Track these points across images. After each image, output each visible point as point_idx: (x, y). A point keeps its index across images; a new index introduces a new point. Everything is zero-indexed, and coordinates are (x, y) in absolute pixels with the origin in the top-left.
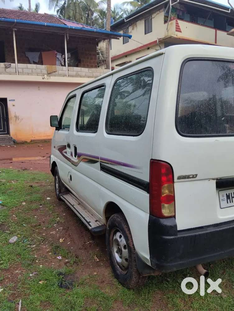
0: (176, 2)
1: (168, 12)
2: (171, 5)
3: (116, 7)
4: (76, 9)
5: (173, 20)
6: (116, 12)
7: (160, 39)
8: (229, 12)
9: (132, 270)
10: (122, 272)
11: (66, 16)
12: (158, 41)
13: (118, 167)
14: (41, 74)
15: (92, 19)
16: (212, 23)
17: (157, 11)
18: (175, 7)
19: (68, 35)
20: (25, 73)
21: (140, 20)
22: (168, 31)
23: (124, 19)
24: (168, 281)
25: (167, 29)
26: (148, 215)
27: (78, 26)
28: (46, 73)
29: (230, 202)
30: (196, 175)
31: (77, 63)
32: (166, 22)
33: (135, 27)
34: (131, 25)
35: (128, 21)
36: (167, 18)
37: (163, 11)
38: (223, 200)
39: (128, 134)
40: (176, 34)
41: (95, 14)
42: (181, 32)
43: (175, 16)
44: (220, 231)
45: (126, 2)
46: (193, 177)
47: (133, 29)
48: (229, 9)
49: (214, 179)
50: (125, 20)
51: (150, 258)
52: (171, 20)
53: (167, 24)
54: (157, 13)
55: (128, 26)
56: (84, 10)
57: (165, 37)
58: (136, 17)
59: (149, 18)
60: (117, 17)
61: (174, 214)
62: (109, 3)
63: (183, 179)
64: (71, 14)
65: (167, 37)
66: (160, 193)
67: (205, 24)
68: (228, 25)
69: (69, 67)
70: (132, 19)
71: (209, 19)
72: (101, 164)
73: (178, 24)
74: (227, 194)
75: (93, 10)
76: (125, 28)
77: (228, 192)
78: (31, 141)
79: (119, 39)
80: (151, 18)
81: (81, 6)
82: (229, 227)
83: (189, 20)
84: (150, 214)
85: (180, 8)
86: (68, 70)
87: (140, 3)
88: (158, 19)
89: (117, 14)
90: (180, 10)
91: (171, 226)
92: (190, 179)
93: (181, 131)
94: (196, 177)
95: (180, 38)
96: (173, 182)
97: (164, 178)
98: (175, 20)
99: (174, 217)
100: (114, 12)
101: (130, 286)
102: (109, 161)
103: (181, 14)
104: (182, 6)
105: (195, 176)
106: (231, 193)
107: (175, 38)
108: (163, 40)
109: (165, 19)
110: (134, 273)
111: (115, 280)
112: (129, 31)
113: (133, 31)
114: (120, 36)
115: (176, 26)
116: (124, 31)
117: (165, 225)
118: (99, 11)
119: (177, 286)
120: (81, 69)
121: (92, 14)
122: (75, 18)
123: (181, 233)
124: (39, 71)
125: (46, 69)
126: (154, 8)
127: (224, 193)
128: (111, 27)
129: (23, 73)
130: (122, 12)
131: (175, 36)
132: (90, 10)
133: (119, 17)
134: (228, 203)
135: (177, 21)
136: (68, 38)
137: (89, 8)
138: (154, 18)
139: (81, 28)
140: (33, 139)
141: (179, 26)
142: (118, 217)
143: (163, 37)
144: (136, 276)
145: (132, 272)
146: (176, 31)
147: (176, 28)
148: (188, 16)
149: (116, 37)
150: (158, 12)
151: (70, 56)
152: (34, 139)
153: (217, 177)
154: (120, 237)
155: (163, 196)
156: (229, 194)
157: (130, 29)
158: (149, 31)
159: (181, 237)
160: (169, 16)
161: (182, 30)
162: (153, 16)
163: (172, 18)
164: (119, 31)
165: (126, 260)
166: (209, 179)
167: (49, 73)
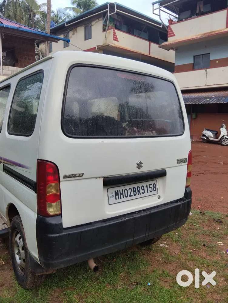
0: (114, 13)
1: (106, 21)
2: (109, 15)
3: (59, 11)
4: (17, 9)
5: (111, 29)
6: (59, 16)
7: (99, 46)
8: (162, 27)
9: (28, 270)
10: (21, 273)
11: (6, 15)
12: (97, 48)
13: (15, 167)
15: (34, 20)
16: (146, 35)
17: (96, 19)
18: (113, 17)
19: (3, 33)
21: (81, 26)
22: (106, 39)
23: (64, 24)
24: (68, 279)
25: (105, 37)
26: (37, 214)
27: (15, 25)
29: (119, 199)
30: (83, 174)
31: (13, 63)
32: (104, 30)
33: (75, 32)
34: (72, 30)
35: (68, 26)
36: (105, 27)
37: (102, 20)
38: (111, 197)
39: (19, 134)
40: (113, 43)
41: (38, 16)
42: (117, 41)
43: (112, 26)
44: (107, 226)
45: (69, 8)
46: (79, 176)
47: (73, 34)
48: (161, 24)
49: (101, 178)
50: (66, 24)
51: (39, 257)
52: (109, 29)
53: (105, 32)
54: (96, 21)
55: (68, 31)
56: (25, 11)
57: (103, 45)
58: (76, 23)
59: (89, 25)
60: (60, 21)
61: (59, 212)
62: (49, 6)
63: (68, 178)
64: (11, 14)
65: (104, 45)
66: (45, 192)
67: (140, 36)
68: (161, 38)
69: (4, 66)
70: (73, 24)
71: (143, 31)
72: (3, 165)
73: (115, 33)
74: (115, 191)
75: (35, 11)
76: (66, 33)
77: (117, 189)
79: (57, 42)
80: (90, 25)
81: (22, 6)
82: (116, 222)
83: (126, 31)
84: (38, 214)
85: (117, 19)
86: (3, 69)
87: (82, 10)
88: (97, 27)
89: (60, 18)
90: (118, 21)
91: (56, 224)
92: (76, 178)
93: (67, 132)
94: (83, 175)
95: (117, 47)
96: (59, 181)
97: (50, 178)
98: (112, 30)
99: (61, 215)
100: (57, 16)
101: (27, 286)
102: (9, 162)
103: (118, 24)
104: (119, 17)
105: (81, 175)
106: (120, 190)
107: (112, 46)
108: (102, 47)
109: (103, 27)
110: (29, 273)
111: (16, 282)
112: (70, 36)
113: (73, 36)
114: (59, 40)
115: (114, 35)
116: (64, 35)
117: (50, 224)
118: (41, 13)
119: (76, 283)
120: (17, 69)
121: (34, 16)
122: (15, 18)
123: (67, 230)
126: (93, 16)
127: (112, 191)
128: (51, 30)
130: (65, 17)
131: (113, 45)
132: (32, 11)
133: (62, 21)
134: (116, 199)
135: (114, 30)
136: (3, 37)
137: (31, 10)
138: (93, 25)
139: (18, 28)
141: (116, 36)
142: (18, 218)
143: (102, 45)
144: (31, 276)
145: (27, 272)
146: (114, 40)
147: (114, 37)
148: (125, 27)
149: (54, 40)
150: (98, 20)
151: (5, 55)
153: (103, 176)
154: (20, 239)
155: (48, 195)
156: (118, 191)
157: (71, 34)
158: (89, 38)
159: (66, 234)
160: (107, 25)
161: (119, 39)
162: (92, 24)
163: (110, 27)
164: (61, 34)
165: (24, 261)
166: (96, 178)
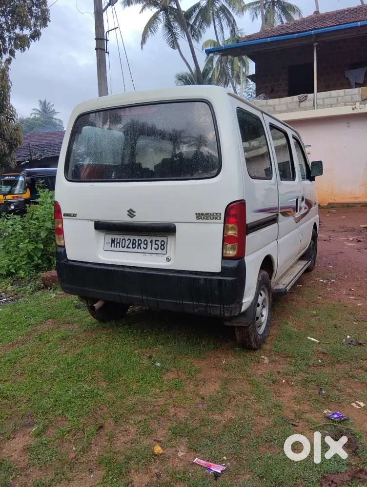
14: (352, 102)
20: (327, 105)
28: (360, 99)
29: (114, 247)
38: (107, 243)
46: (73, 216)
49: (92, 221)
63: (67, 216)
74: (112, 238)
77: (115, 237)
78: (329, 204)
96: (62, 218)
105: (75, 215)
106: (117, 239)
124: (348, 98)
125: (360, 93)
127: (109, 237)
129: (323, 106)
134: (111, 247)
140: (331, 201)
152: (334, 201)
153: (95, 219)
166: (88, 220)
167: (365, 100)
